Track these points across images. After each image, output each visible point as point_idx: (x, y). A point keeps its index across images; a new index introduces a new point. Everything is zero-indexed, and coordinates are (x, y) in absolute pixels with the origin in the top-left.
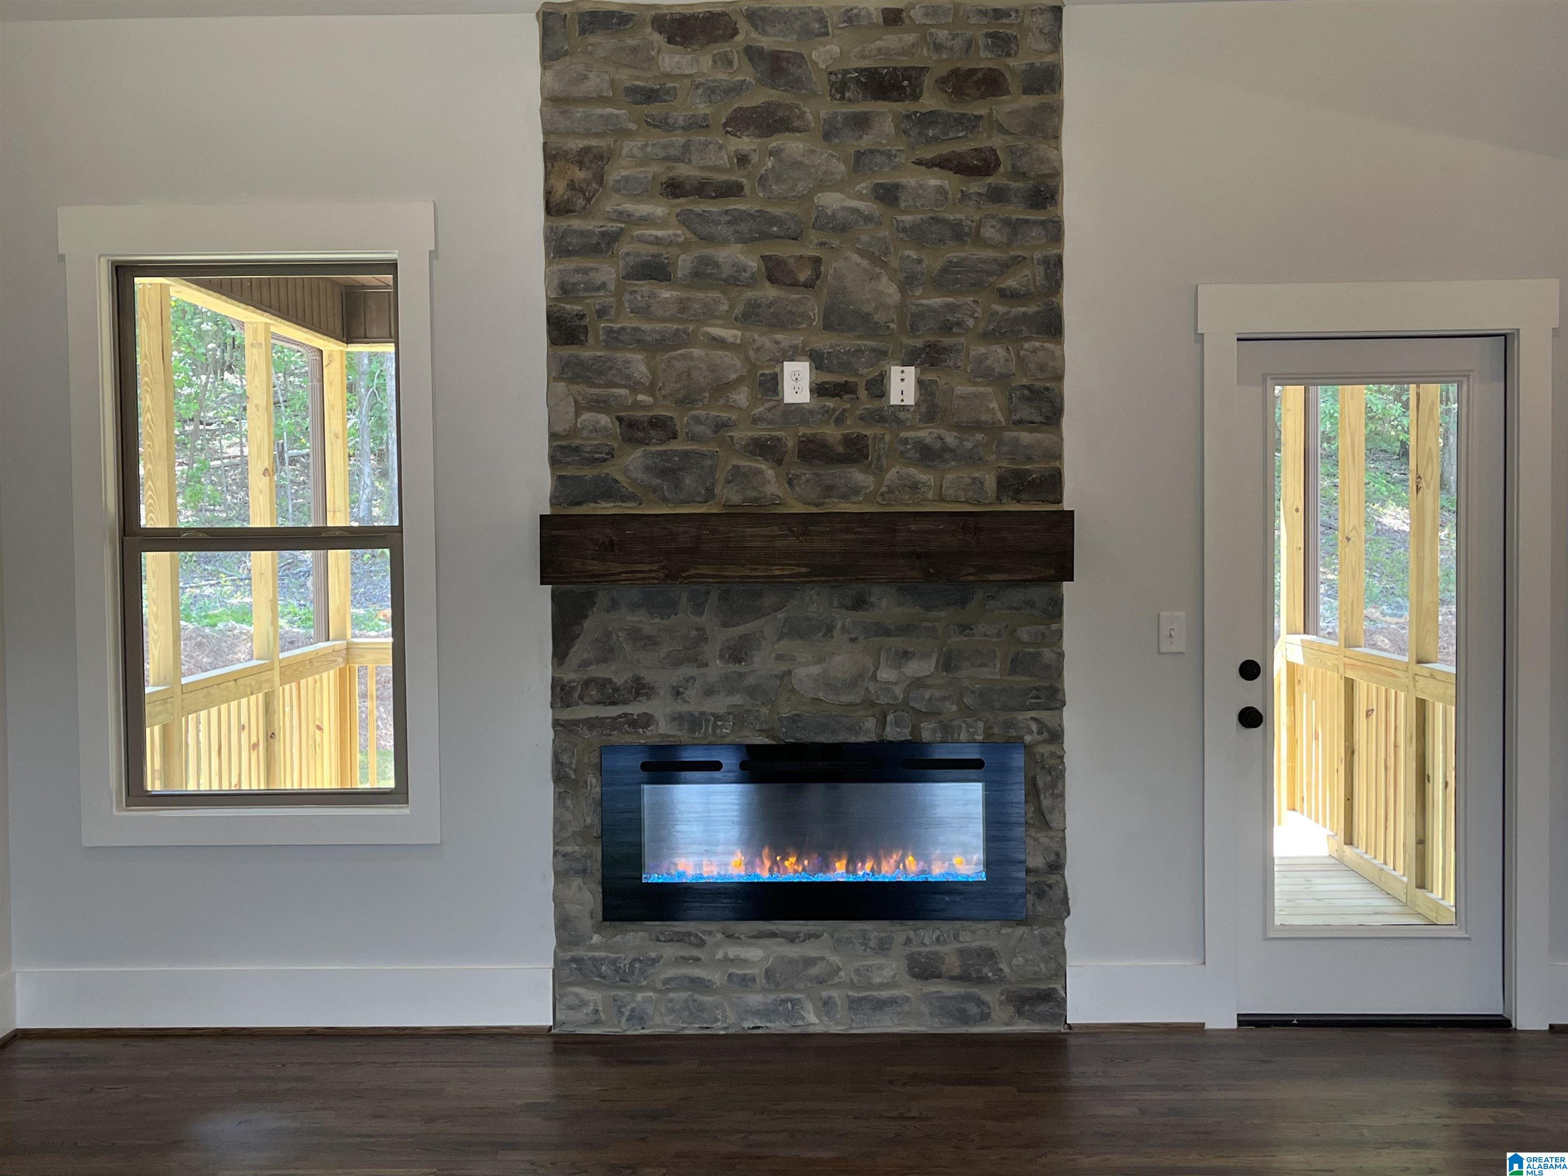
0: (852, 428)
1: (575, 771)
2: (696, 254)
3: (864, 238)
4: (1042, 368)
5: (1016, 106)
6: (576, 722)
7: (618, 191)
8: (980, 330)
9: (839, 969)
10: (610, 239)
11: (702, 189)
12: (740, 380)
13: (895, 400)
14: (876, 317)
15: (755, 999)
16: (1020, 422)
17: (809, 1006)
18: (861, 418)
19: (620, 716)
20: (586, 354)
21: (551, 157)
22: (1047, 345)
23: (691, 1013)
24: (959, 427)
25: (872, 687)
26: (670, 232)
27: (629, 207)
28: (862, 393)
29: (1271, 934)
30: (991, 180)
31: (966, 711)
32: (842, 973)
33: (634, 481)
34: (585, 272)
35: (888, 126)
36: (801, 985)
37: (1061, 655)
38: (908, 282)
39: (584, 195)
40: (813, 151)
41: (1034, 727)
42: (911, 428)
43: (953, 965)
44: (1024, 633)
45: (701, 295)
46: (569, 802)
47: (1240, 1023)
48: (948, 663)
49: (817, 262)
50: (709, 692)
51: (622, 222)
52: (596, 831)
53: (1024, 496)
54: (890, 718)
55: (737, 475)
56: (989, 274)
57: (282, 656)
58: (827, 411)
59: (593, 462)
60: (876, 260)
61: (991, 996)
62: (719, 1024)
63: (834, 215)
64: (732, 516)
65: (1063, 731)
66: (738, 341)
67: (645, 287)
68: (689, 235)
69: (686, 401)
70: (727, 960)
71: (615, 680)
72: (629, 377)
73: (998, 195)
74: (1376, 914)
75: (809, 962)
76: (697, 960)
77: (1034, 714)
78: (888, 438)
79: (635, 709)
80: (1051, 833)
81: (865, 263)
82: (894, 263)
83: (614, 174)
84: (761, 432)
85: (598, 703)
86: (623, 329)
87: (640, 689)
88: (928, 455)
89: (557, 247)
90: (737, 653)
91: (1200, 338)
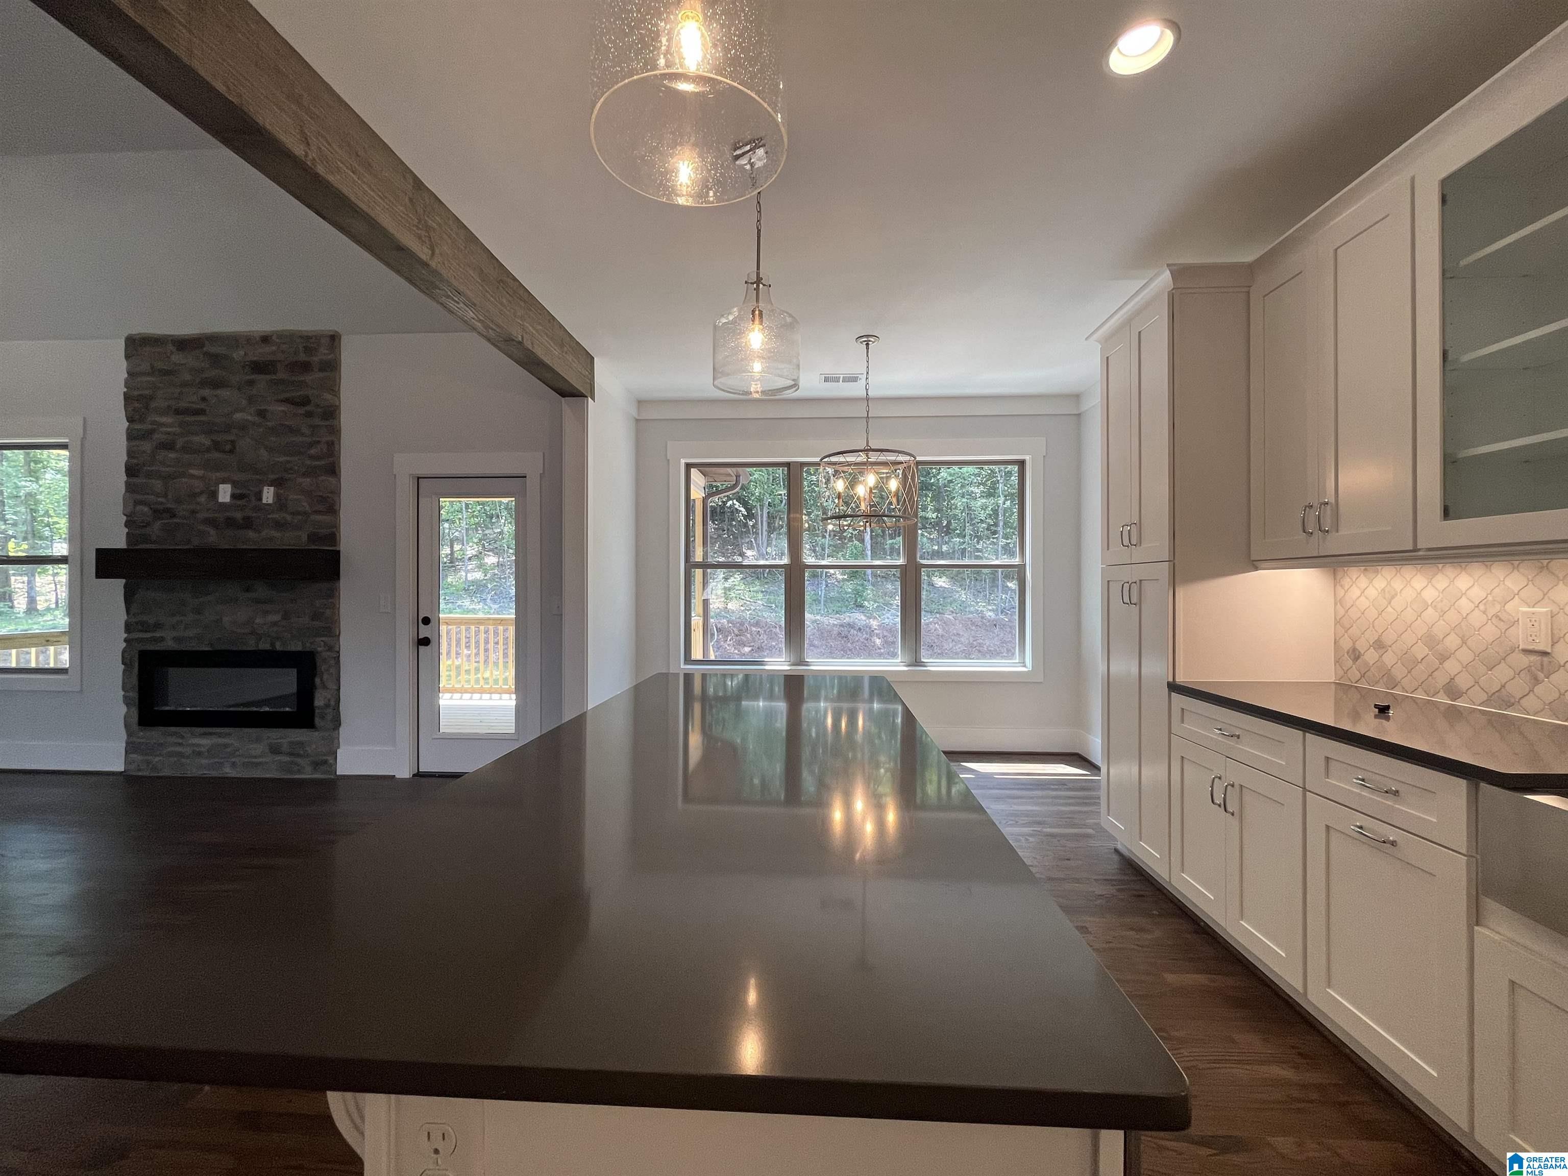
0: (246, 513)
1: (130, 661)
2: (185, 439)
3: (253, 432)
5: (316, 377)
6: (132, 640)
7: (154, 412)
8: (300, 471)
9: (239, 749)
10: (151, 432)
11: (188, 412)
12: (202, 493)
13: (264, 501)
14: (258, 465)
15: (205, 762)
16: (317, 512)
17: (227, 765)
18: (251, 509)
19: (150, 637)
20: (138, 481)
21: (126, 398)
22: (331, 479)
23: (177, 767)
24: (293, 514)
25: (255, 626)
26: (175, 429)
27: (159, 419)
28: (253, 499)
29: (441, 736)
30: (308, 408)
31: (293, 637)
32: (240, 751)
33: (157, 535)
34: (141, 446)
35: (263, 385)
36: (223, 756)
38: (271, 451)
39: (141, 414)
40: (233, 395)
41: (322, 643)
42: (270, 514)
43: (285, 748)
44: (318, 603)
45: (187, 456)
46: (127, 674)
47: (413, 776)
48: (286, 616)
49: (233, 442)
50: (187, 627)
51: (156, 425)
52: (137, 687)
53: (319, 543)
54: (262, 639)
55: (200, 533)
56: (304, 448)
58: (237, 506)
59: (141, 526)
60: (257, 441)
61: (303, 762)
63: (241, 422)
64: (197, 550)
66: (202, 476)
67: (163, 453)
68: (181, 430)
69: (179, 501)
70: (193, 745)
71: (149, 621)
72: (155, 491)
73: (309, 415)
75: (226, 746)
76: (180, 744)
77: (323, 639)
78: (261, 517)
79: (158, 634)
81: (252, 442)
82: (265, 442)
83: (153, 405)
84: (207, 514)
85: (141, 631)
86: (153, 471)
87: (158, 626)
88: (279, 525)
89: (131, 436)
90: (198, 611)
91: (395, 476)
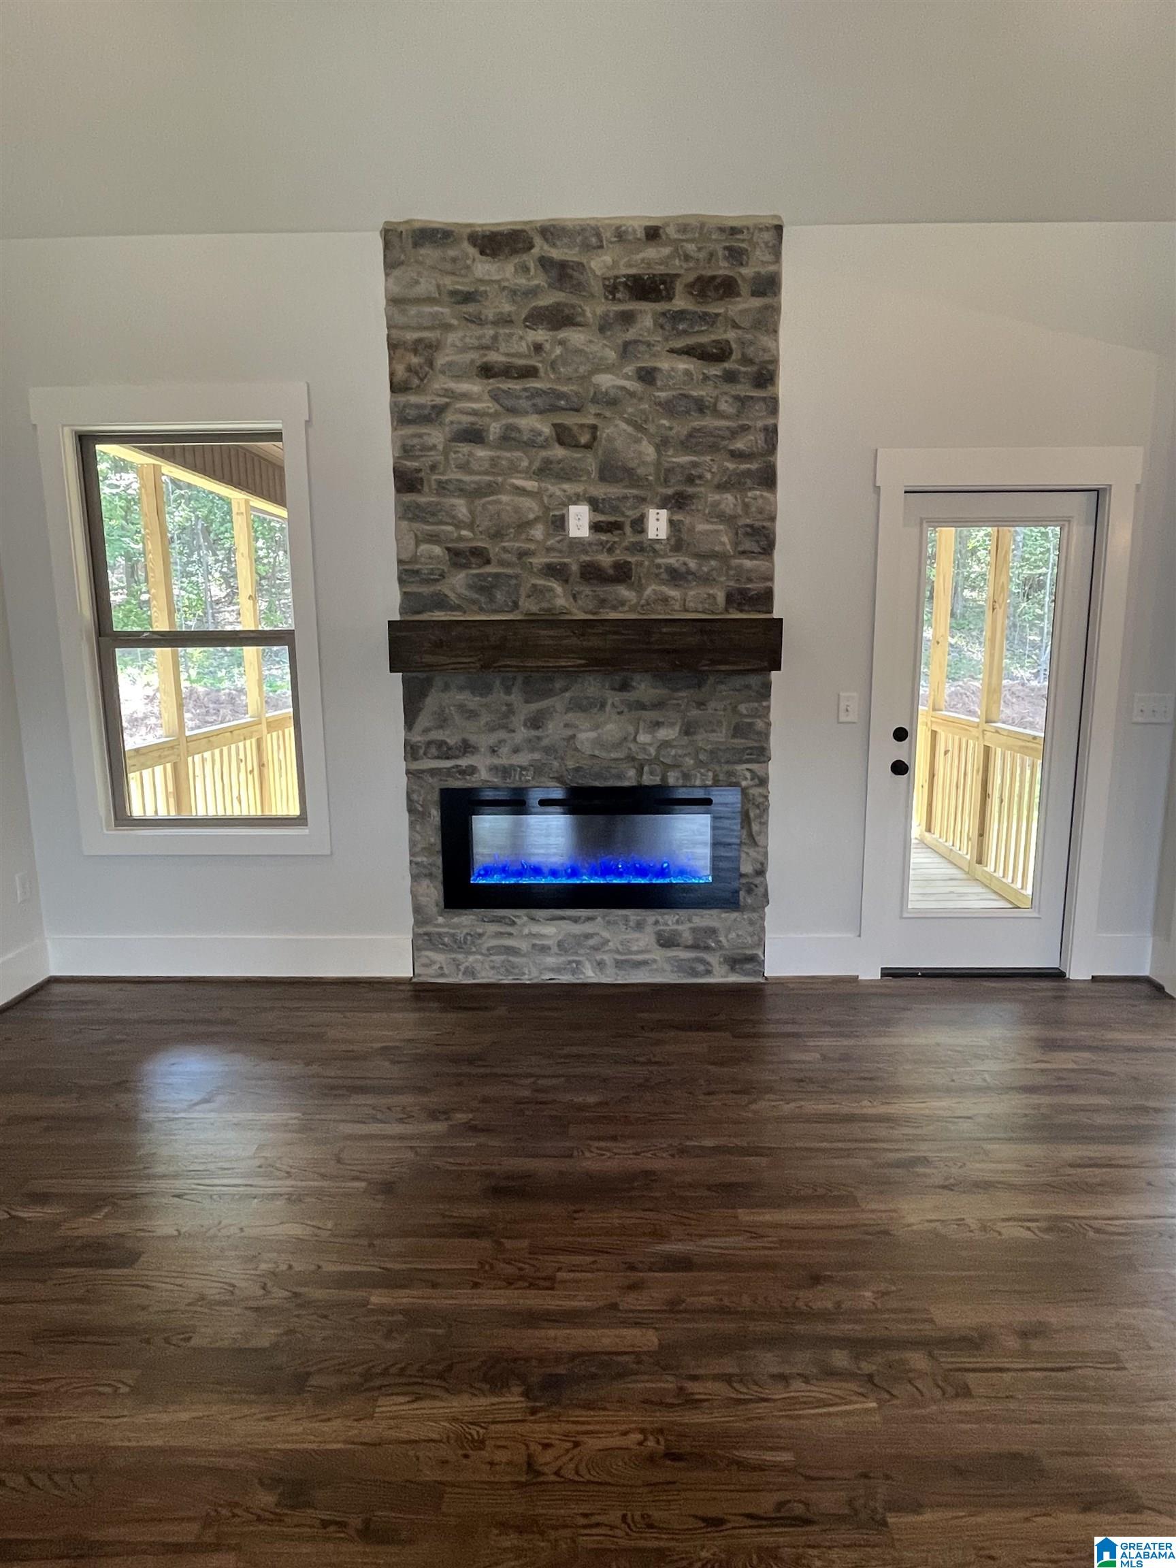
0: (620, 556)
1: (422, 806)
2: (504, 422)
3: (630, 410)
4: (761, 511)
5: (746, 306)
6: (423, 771)
7: (443, 373)
8: (716, 481)
9: (609, 941)
10: (440, 410)
11: (507, 372)
12: (537, 519)
13: (651, 535)
14: (639, 471)
15: (550, 960)
16: (743, 552)
17: (588, 965)
18: (627, 549)
19: (453, 767)
20: (422, 500)
21: (393, 346)
22: (765, 494)
23: (507, 970)
24: (697, 556)
25: (632, 746)
26: (485, 405)
27: (452, 385)
28: (628, 530)
29: (905, 915)
30: (726, 365)
31: (700, 764)
32: (610, 944)
33: (459, 596)
34: (420, 436)
35: (648, 322)
36: (581, 951)
37: (769, 724)
38: (663, 444)
39: (418, 376)
40: (591, 341)
41: (748, 775)
42: (662, 557)
43: (688, 937)
44: (743, 708)
45: (508, 455)
46: (418, 828)
47: (883, 975)
48: (688, 730)
49: (594, 428)
50: (516, 750)
51: (448, 397)
52: (439, 847)
53: (746, 608)
54: (646, 769)
55: (536, 591)
56: (723, 438)
57: (267, 715)
58: (602, 543)
59: (428, 581)
60: (638, 427)
61: (713, 959)
62: (526, 977)
63: (607, 393)
64: (532, 621)
65: (768, 778)
66: (536, 490)
67: (465, 448)
68: (498, 407)
69: (497, 535)
70: (531, 935)
71: (448, 741)
72: (454, 517)
73: (730, 377)
75: (588, 936)
76: (511, 934)
77: (748, 766)
78: (646, 563)
79: (463, 762)
80: (757, 849)
81: (630, 429)
82: (652, 429)
83: (441, 360)
84: (553, 559)
85: (438, 757)
86: (449, 481)
87: (467, 748)
88: (676, 577)
89: (401, 418)
90: (536, 722)
91: (877, 489)
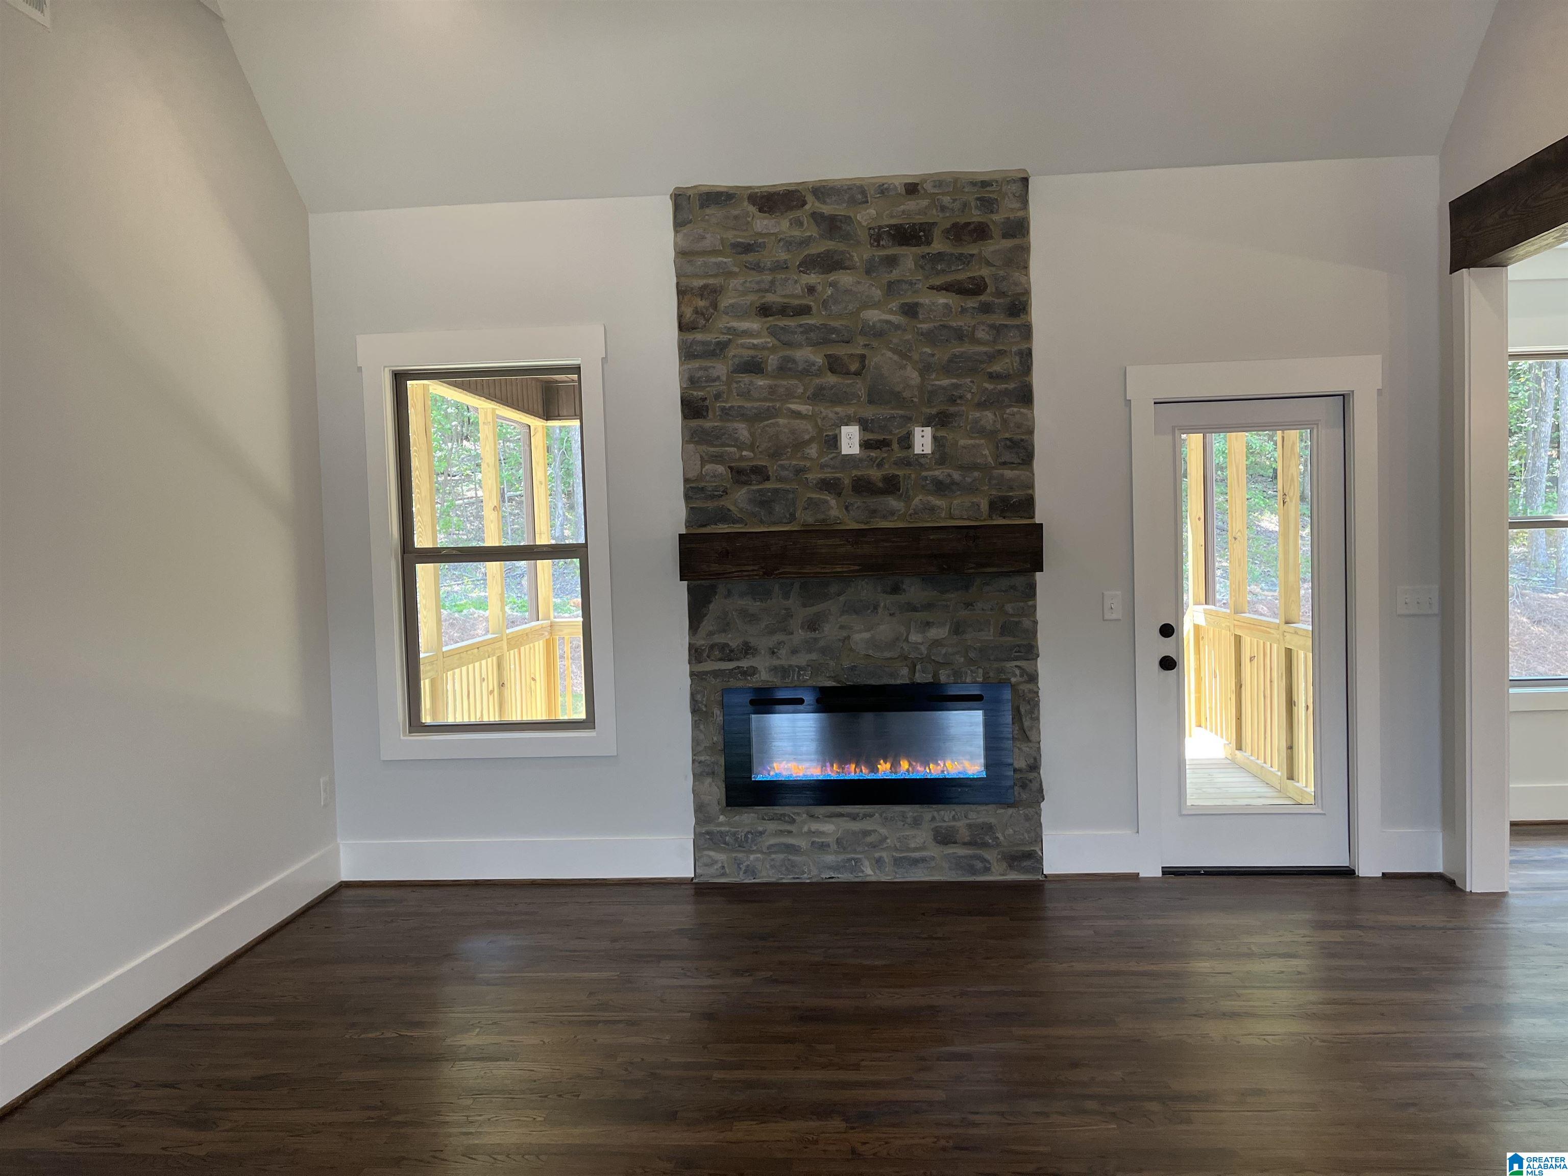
0: (889, 470)
1: (706, 706)
2: (781, 354)
3: (895, 341)
4: (1019, 426)
5: (997, 247)
6: (706, 673)
7: (727, 314)
8: (976, 401)
9: (886, 838)
10: (723, 346)
11: (784, 311)
12: (812, 440)
13: (918, 450)
14: (904, 394)
15: (830, 858)
16: (1004, 463)
17: (867, 863)
18: (895, 463)
19: (735, 669)
20: (708, 425)
21: (682, 292)
22: (1022, 410)
23: (787, 869)
24: (960, 468)
25: (906, 647)
26: (763, 340)
27: (735, 324)
28: (895, 446)
29: (1184, 812)
30: (982, 298)
31: (971, 662)
32: (888, 841)
33: (741, 510)
34: (706, 369)
35: (910, 263)
36: (859, 849)
37: (1035, 623)
38: (925, 369)
39: (704, 317)
40: (859, 283)
41: (1018, 672)
42: (927, 470)
43: (964, 834)
44: (1009, 608)
45: (785, 383)
46: (702, 727)
47: (1164, 873)
48: (957, 629)
49: (863, 357)
50: (794, 652)
51: (730, 334)
52: (721, 747)
53: (1008, 514)
54: (918, 667)
55: (812, 504)
56: (981, 362)
57: (508, 631)
58: (872, 460)
59: (712, 497)
60: (904, 355)
61: (990, 855)
62: (805, 875)
63: (874, 325)
64: (807, 532)
65: (1038, 675)
66: (810, 413)
67: (746, 378)
68: (776, 342)
69: (776, 454)
70: (810, 832)
71: (731, 644)
72: (737, 440)
73: (986, 308)
74: (1260, 797)
75: (866, 833)
76: (790, 832)
77: (1017, 663)
78: (913, 476)
79: (744, 664)
80: (1030, 745)
81: (896, 357)
82: (916, 357)
83: (725, 302)
84: (827, 474)
85: (720, 660)
86: (732, 407)
87: (748, 650)
88: (941, 487)
89: (687, 353)
90: (813, 625)
91: (1128, 403)
